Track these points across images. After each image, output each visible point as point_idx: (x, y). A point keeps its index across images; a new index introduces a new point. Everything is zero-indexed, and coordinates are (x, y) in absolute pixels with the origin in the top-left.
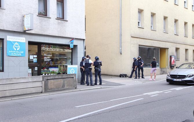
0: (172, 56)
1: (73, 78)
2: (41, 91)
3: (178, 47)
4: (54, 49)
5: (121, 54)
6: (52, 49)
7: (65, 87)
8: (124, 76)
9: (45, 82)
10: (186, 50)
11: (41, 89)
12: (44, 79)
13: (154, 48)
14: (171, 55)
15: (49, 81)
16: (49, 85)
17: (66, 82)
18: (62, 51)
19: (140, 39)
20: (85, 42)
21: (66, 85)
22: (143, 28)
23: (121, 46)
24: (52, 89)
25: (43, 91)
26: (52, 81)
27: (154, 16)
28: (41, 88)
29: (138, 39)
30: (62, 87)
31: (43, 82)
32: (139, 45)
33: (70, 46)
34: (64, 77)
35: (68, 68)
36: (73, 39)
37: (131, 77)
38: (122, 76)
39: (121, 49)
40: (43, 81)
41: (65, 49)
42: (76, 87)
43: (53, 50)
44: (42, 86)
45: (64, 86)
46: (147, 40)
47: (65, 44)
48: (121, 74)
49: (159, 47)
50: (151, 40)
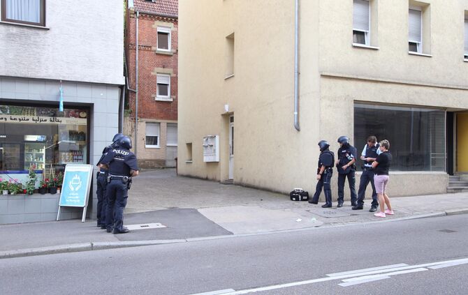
4: (13, 117)
5: (298, 130)
6: (8, 117)
8: (300, 197)
18: (48, 122)
19: (360, 84)
22: (377, 49)
23: (298, 107)
27: (424, 12)
32: (356, 102)
37: (315, 201)
38: (294, 197)
39: (297, 115)
41: (62, 116)
43: (9, 121)
46: (389, 86)
48: (293, 192)
49: (445, 108)
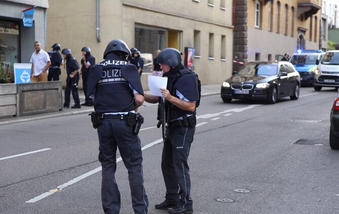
0: (189, 49)
1: (57, 89)
2: (14, 114)
3: (197, 29)
5: (99, 42)
7: (47, 107)
9: (20, 96)
10: (211, 35)
11: (15, 109)
12: (19, 91)
13: (158, 29)
14: (186, 46)
15: (25, 93)
16: (25, 102)
17: (48, 97)
18: (3, 32)
20: (46, 14)
21: (47, 104)
23: (99, 24)
24: (29, 110)
25: (18, 113)
26: (29, 94)
28: (14, 107)
29: (133, 10)
30: (43, 106)
31: (18, 95)
32: (136, 23)
33: (24, 21)
34: (45, 88)
35: (16, 69)
36: (31, 7)
39: (99, 30)
40: (17, 93)
41: (8, 28)
42: (61, 108)
44: (16, 105)
45: (44, 106)
47: (14, 17)
49: (168, 29)
50: (154, 13)
